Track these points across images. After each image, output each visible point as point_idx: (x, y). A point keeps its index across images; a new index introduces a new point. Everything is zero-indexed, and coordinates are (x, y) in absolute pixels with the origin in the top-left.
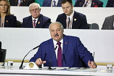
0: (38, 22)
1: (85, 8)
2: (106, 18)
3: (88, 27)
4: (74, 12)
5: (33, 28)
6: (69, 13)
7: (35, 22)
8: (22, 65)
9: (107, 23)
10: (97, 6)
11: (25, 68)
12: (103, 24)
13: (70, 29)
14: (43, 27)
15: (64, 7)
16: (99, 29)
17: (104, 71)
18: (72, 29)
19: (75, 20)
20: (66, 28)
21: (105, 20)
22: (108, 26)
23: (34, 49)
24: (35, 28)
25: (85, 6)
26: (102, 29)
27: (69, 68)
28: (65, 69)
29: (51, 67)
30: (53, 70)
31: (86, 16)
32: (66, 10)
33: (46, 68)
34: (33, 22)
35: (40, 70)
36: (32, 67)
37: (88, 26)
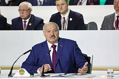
0: (29, 23)
1: (80, 6)
2: (105, 17)
3: (85, 28)
4: (69, 10)
5: (23, 30)
6: (64, 12)
7: (25, 23)
8: (11, 73)
9: (106, 23)
10: (93, 4)
11: (15, 76)
12: (102, 24)
13: (66, 30)
14: (35, 29)
15: (59, 4)
16: (97, 30)
17: (104, 76)
18: (67, 30)
19: (71, 19)
20: (61, 30)
21: (104, 19)
22: (108, 27)
23: (24, 54)
24: (26, 30)
25: (81, 4)
26: (101, 29)
27: (64, 74)
28: (60, 76)
29: (44, 74)
30: (47, 77)
31: (83, 15)
32: (61, 8)
33: (39, 75)
34: (24, 23)
35: (32, 78)
36: (23, 74)
37: (85, 26)
